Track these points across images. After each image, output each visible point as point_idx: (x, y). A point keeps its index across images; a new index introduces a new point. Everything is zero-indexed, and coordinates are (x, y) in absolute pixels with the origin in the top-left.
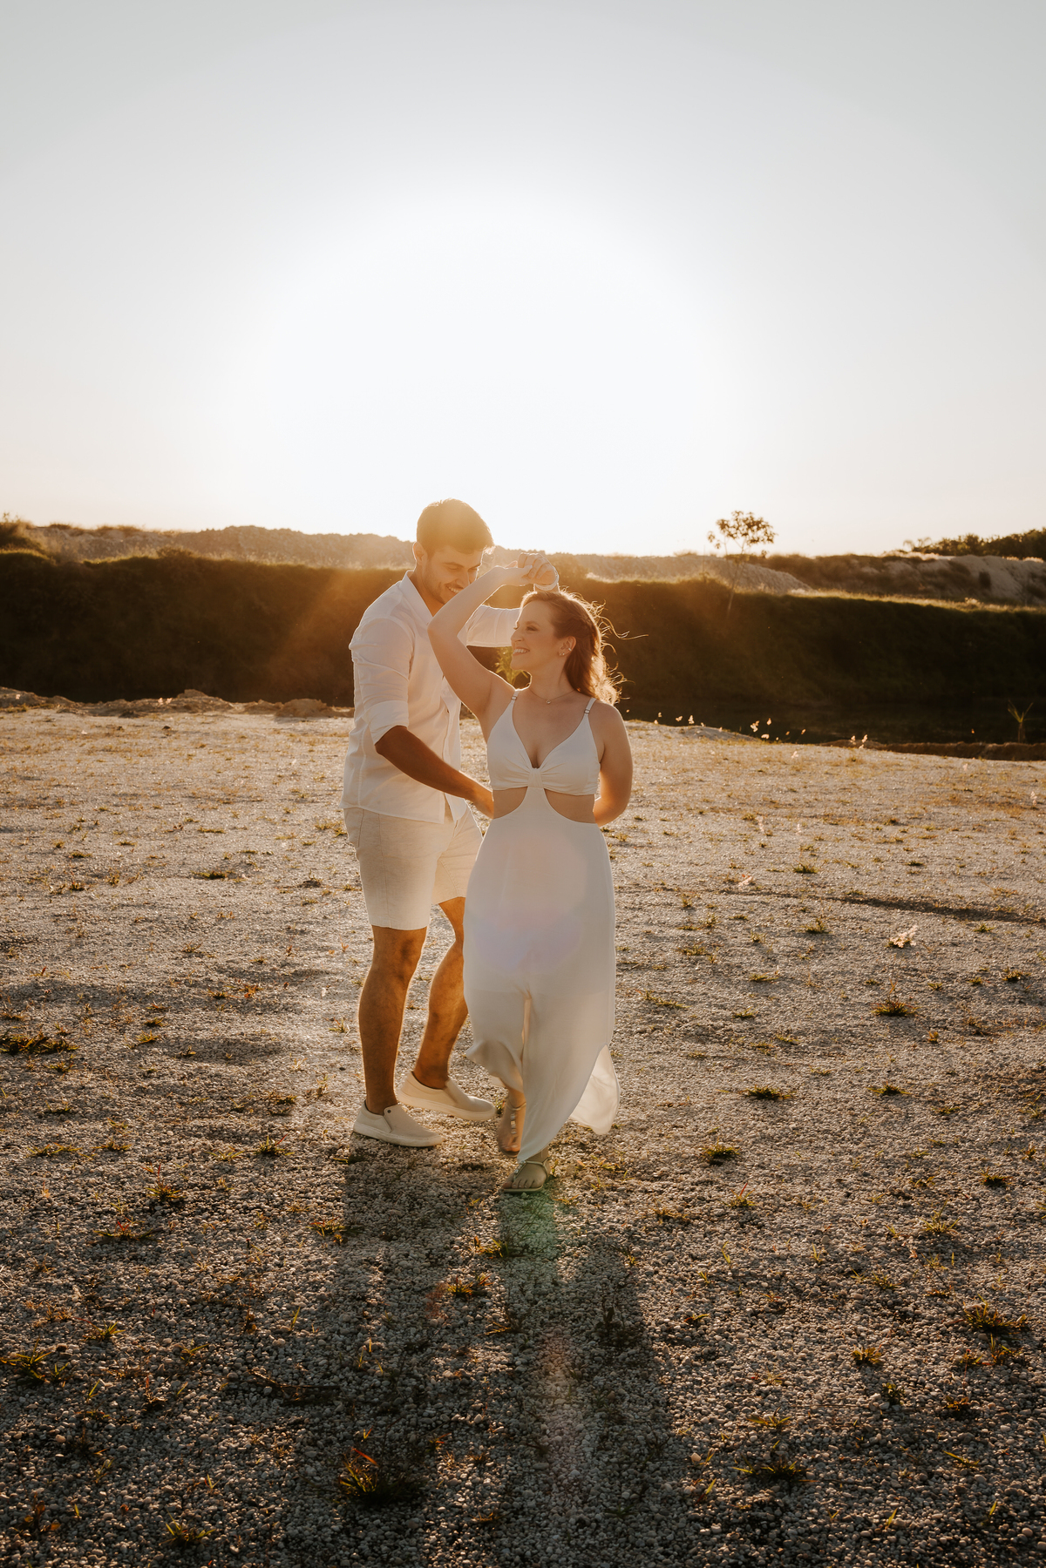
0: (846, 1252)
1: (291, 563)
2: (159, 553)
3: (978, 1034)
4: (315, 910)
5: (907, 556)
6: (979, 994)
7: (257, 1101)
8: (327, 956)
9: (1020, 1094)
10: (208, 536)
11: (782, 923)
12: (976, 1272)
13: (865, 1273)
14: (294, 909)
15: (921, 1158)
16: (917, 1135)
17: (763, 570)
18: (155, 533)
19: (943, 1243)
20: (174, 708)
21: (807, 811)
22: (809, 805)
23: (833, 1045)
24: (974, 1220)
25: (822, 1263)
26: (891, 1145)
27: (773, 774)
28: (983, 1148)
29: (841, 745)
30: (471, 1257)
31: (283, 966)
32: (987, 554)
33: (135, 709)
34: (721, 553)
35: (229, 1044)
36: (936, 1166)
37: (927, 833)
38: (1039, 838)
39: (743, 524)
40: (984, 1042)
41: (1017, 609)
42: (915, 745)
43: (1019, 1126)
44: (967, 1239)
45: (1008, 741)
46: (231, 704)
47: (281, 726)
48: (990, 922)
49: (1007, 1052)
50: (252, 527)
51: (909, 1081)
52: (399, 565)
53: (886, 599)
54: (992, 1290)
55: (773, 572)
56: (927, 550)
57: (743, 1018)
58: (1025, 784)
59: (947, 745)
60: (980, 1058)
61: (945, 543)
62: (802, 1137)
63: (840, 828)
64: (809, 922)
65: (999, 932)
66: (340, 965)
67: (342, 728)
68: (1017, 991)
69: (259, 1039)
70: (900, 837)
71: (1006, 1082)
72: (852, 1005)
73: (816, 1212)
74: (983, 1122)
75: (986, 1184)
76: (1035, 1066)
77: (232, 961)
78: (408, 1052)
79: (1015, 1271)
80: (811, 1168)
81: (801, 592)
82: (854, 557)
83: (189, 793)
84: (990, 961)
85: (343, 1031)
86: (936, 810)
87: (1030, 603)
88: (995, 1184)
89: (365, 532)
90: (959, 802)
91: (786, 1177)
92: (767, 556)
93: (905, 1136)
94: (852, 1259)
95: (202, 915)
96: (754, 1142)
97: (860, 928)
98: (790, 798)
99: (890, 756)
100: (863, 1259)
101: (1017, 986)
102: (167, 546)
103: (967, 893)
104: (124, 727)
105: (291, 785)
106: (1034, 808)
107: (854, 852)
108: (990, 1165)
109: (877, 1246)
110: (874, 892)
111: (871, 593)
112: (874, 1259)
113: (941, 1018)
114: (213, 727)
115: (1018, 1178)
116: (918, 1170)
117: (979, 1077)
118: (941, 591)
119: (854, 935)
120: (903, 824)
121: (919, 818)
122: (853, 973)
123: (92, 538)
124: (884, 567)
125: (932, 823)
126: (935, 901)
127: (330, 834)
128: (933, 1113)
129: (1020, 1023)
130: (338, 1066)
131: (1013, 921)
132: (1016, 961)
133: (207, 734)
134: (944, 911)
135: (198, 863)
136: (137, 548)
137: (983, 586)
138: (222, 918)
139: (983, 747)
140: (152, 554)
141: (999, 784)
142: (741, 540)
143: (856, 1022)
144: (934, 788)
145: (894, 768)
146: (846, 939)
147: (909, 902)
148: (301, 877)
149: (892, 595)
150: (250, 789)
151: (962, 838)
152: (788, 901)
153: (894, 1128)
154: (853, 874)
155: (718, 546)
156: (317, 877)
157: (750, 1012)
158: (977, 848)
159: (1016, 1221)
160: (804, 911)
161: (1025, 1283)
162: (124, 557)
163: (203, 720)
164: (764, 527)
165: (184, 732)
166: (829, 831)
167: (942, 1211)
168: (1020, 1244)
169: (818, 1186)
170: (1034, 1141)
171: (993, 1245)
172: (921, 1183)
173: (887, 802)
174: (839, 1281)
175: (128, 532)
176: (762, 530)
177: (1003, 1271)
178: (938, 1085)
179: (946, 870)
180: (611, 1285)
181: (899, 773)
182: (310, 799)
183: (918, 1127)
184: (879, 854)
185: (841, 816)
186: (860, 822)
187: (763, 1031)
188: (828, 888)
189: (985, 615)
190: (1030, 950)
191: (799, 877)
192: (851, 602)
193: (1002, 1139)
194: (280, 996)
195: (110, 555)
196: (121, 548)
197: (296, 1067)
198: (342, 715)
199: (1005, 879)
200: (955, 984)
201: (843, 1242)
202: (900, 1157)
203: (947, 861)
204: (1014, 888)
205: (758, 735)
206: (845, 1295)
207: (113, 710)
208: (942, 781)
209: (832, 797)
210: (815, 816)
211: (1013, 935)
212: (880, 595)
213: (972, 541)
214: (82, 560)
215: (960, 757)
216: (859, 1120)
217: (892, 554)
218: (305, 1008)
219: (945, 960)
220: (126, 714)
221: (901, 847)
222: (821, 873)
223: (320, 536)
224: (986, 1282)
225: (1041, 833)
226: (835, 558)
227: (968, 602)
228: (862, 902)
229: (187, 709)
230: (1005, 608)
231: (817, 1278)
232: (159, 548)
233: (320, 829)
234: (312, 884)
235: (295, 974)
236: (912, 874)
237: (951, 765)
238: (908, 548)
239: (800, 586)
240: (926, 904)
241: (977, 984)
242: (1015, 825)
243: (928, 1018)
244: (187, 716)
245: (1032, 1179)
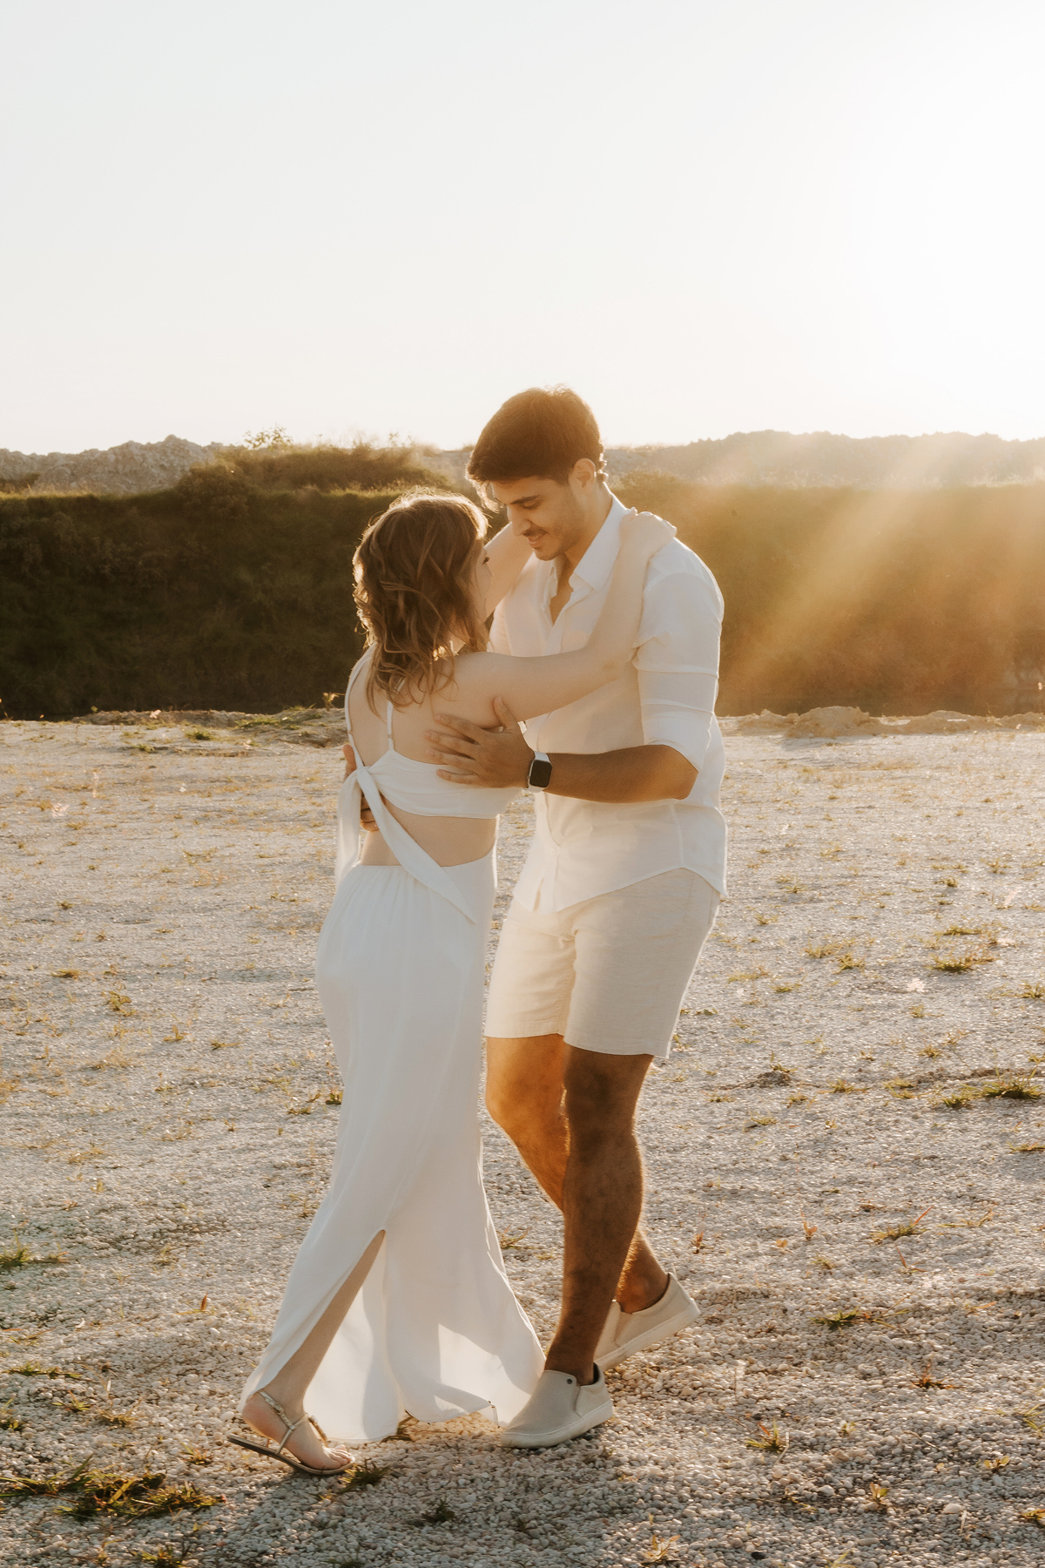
4: (769, 1143)
8: (772, 1253)
10: (701, 450)
14: (728, 1141)
67: (891, 753)
78: (906, 1506)
85: (775, 1448)
105: (780, 868)
127: (830, 967)
130: (750, 1547)
148: (758, 1064)
156: (786, 1061)
182: (808, 894)
197: (657, 1555)
198: (895, 731)
233: (813, 956)
234: (777, 1079)
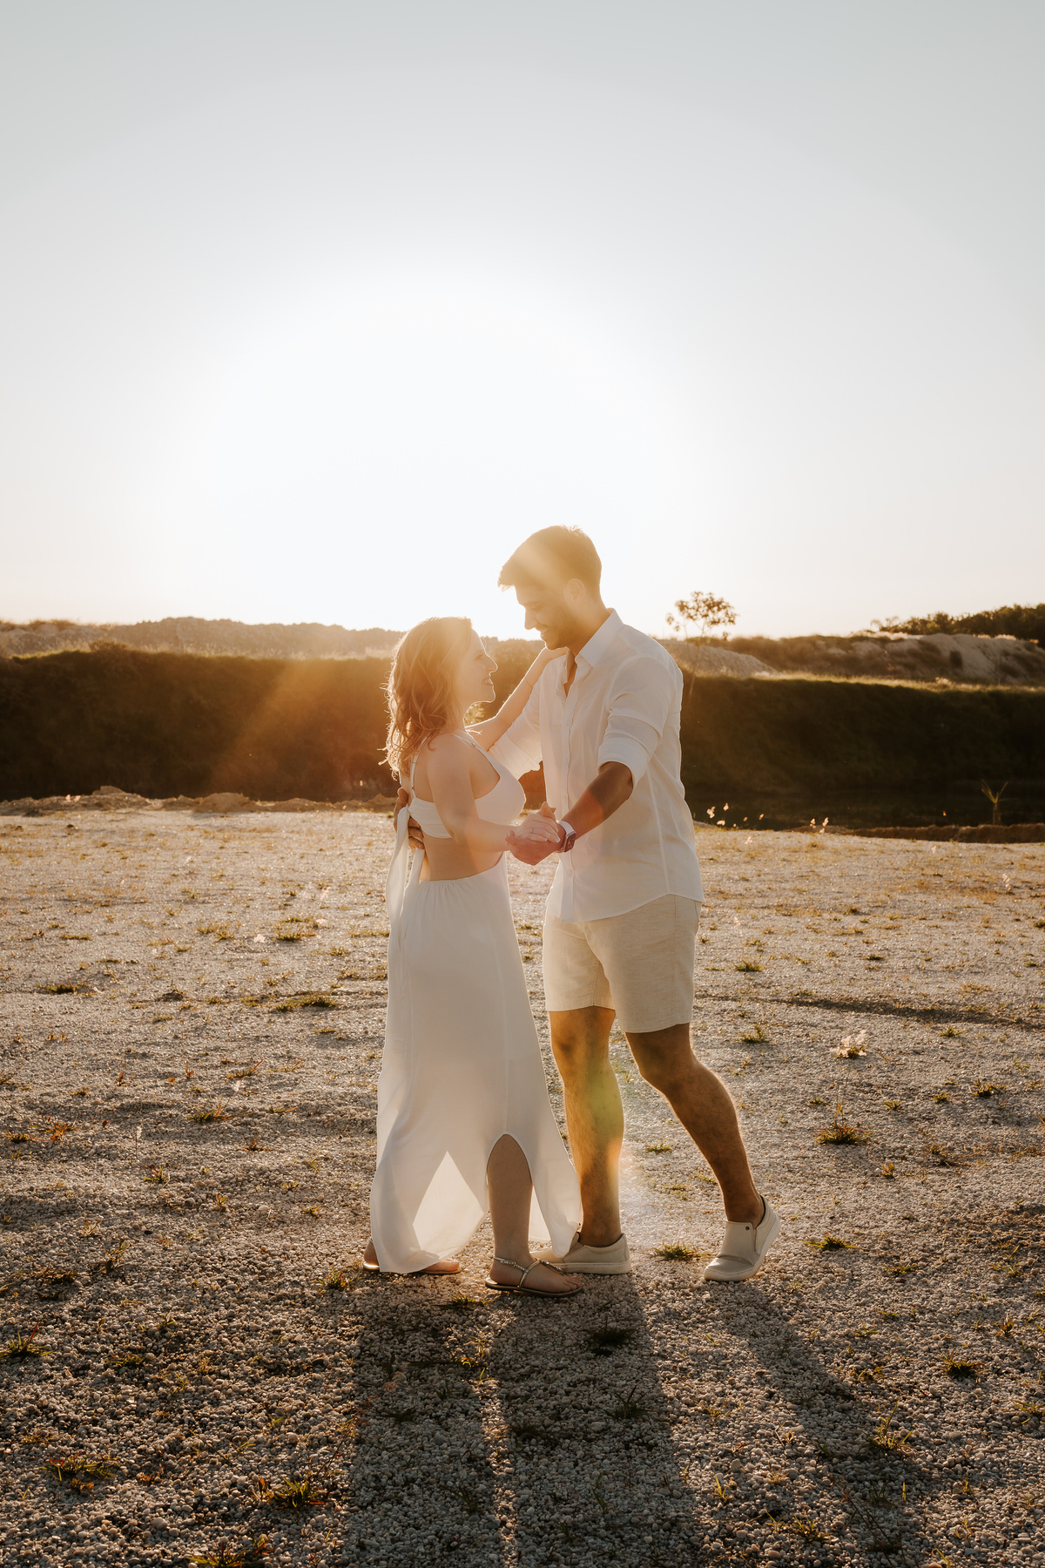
0: (762, 1483)
1: (230, 654)
2: (92, 647)
3: (943, 1164)
4: (167, 1030)
5: (875, 636)
6: (945, 1114)
7: (27, 1281)
8: (166, 1085)
9: (994, 1243)
10: (145, 629)
11: (715, 1032)
12: (935, 1510)
13: (786, 1517)
14: (142, 1028)
15: (868, 1337)
16: (864, 1304)
17: (725, 653)
18: (90, 627)
19: (892, 1466)
20: (85, 805)
21: (758, 901)
22: (762, 894)
23: (767, 1184)
24: (934, 1428)
25: (729, 1501)
26: (830, 1320)
27: (725, 862)
28: (947, 1322)
29: (802, 831)
30: (254, 1507)
31: (109, 1099)
32: (957, 633)
33: (42, 808)
34: (681, 636)
35: (12, 1203)
36: (887, 1348)
37: (890, 923)
38: (1016, 925)
39: (703, 605)
40: (950, 1175)
41: (990, 688)
42: (884, 829)
43: (993, 1288)
44: (922, 1459)
45: (983, 823)
46: (147, 800)
47: (198, 822)
48: (958, 1025)
49: (978, 1187)
50: (190, 618)
51: (857, 1230)
52: (345, 654)
53: (853, 680)
54: (956, 1539)
55: (736, 654)
56: (896, 630)
57: (658, 1151)
58: (1000, 867)
59: (918, 829)
60: (945, 1196)
61: (913, 622)
62: (717, 1312)
63: (794, 919)
64: (748, 1030)
65: (969, 1036)
66: (179, 1097)
67: (262, 823)
68: (990, 1108)
69: (51, 1195)
70: (861, 927)
71: (976, 1229)
72: (793, 1131)
73: (727, 1422)
74: (947, 1285)
75: (950, 1373)
76: (1012, 1205)
77: (48, 1094)
78: (236, 1208)
79: (988, 1507)
80: (726, 1357)
81: (766, 675)
82: (820, 637)
83: (64, 895)
84: (958, 1071)
85: (161, 1181)
86: (901, 897)
87: (1003, 682)
88: (961, 1373)
89: (309, 621)
90: (927, 888)
91: (692, 1370)
92: (730, 638)
93: (848, 1306)
94: (769, 1494)
95: (29, 1037)
96: (654, 1321)
97: (807, 1035)
98: (741, 887)
99: (854, 841)
100: (785, 1494)
101: (990, 1103)
102: (101, 639)
103: (932, 990)
104: (24, 827)
105: (184, 884)
106: (1010, 893)
107: (807, 946)
108: (955, 1345)
109: (804, 1473)
110: (827, 992)
111: (840, 675)
112: (800, 1493)
113: (899, 1145)
114: (121, 825)
115: (991, 1363)
116: (863, 1356)
117: (943, 1222)
118: (911, 671)
119: (799, 1044)
120: (865, 914)
121: (883, 906)
122: (795, 1091)
123: (24, 633)
124: (851, 648)
125: (897, 911)
126: (896, 1001)
127: (212, 938)
128: (885, 1274)
129: (993, 1150)
130: (144, 1228)
131: (985, 1022)
132: (988, 1072)
133: (113, 832)
134: (905, 1013)
135: (47, 975)
136: (68, 641)
137: (953, 666)
138: (53, 1040)
139: (956, 830)
140: (85, 648)
141: (972, 868)
142: (701, 621)
143: (795, 1153)
144: (900, 873)
145: (857, 853)
146: (789, 1048)
147: (865, 1002)
148: (163, 988)
149: (860, 676)
150: (135, 890)
151: (929, 927)
152: (725, 1005)
153: (835, 1296)
154: (802, 971)
155: (677, 628)
156: (180, 987)
157: (666, 1144)
158: (946, 938)
159: (988, 1429)
160: (743, 1016)
161: (1001, 1525)
162: (55, 652)
163: (114, 818)
164: (725, 607)
165: (88, 831)
166: (781, 922)
167: (893, 1415)
168: (995, 1463)
169: (732, 1383)
170: (1011, 1310)
171: (958, 1466)
172: (866, 1375)
173: (848, 890)
174: (750, 1530)
175: (62, 626)
176: (723, 611)
177: (971, 1507)
178: (892, 1234)
179: (910, 964)
180: (438, 1546)
181: (862, 858)
182: (201, 899)
183: (866, 1294)
184: (836, 947)
185: (796, 906)
186: (818, 912)
187: (681, 1168)
188: (773, 989)
189: (956, 696)
190: (1005, 1057)
191: (741, 976)
192: (817, 685)
193: (971, 1308)
194: (95, 1138)
195: (41, 649)
196: (53, 642)
197: (88, 1232)
198: (266, 810)
199: (976, 973)
200: (917, 1101)
201: (759, 1468)
202: (841, 1336)
203: (911, 953)
204: (987, 983)
205: (713, 822)
206: (756, 1552)
207: (18, 809)
208: (909, 865)
209: (787, 886)
210: (768, 907)
211: (986, 1039)
212: (848, 676)
213: (942, 619)
214: (11, 655)
215: (930, 840)
216: (792, 1285)
217: (859, 634)
218: (122, 1152)
219: (905, 1073)
220: (31, 812)
221: (860, 939)
222: (766, 972)
223: (262, 627)
224: (948, 1526)
225: (1017, 920)
226: (800, 640)
227: (939, 682)
228: (811, 1004)
229: (99, 806)
230: (978, 687)
231: (722, 1526)
232: (91, 642)
233: (202, 933)
234: (174, 996)
235: (122, 1109)
236: (870, 969)
237: (920, 848)
238: (876, 628)
239: (764, 669)
240: (884, 1005)
241: (942, 1101)
242: (989, 912)
243: (883, 1146)
244: (97, 813)
245: (1010, 1365)
